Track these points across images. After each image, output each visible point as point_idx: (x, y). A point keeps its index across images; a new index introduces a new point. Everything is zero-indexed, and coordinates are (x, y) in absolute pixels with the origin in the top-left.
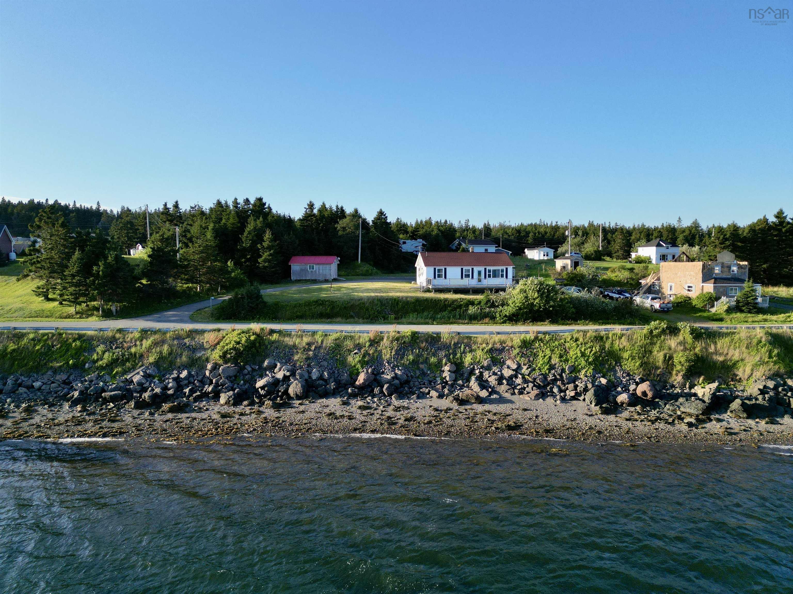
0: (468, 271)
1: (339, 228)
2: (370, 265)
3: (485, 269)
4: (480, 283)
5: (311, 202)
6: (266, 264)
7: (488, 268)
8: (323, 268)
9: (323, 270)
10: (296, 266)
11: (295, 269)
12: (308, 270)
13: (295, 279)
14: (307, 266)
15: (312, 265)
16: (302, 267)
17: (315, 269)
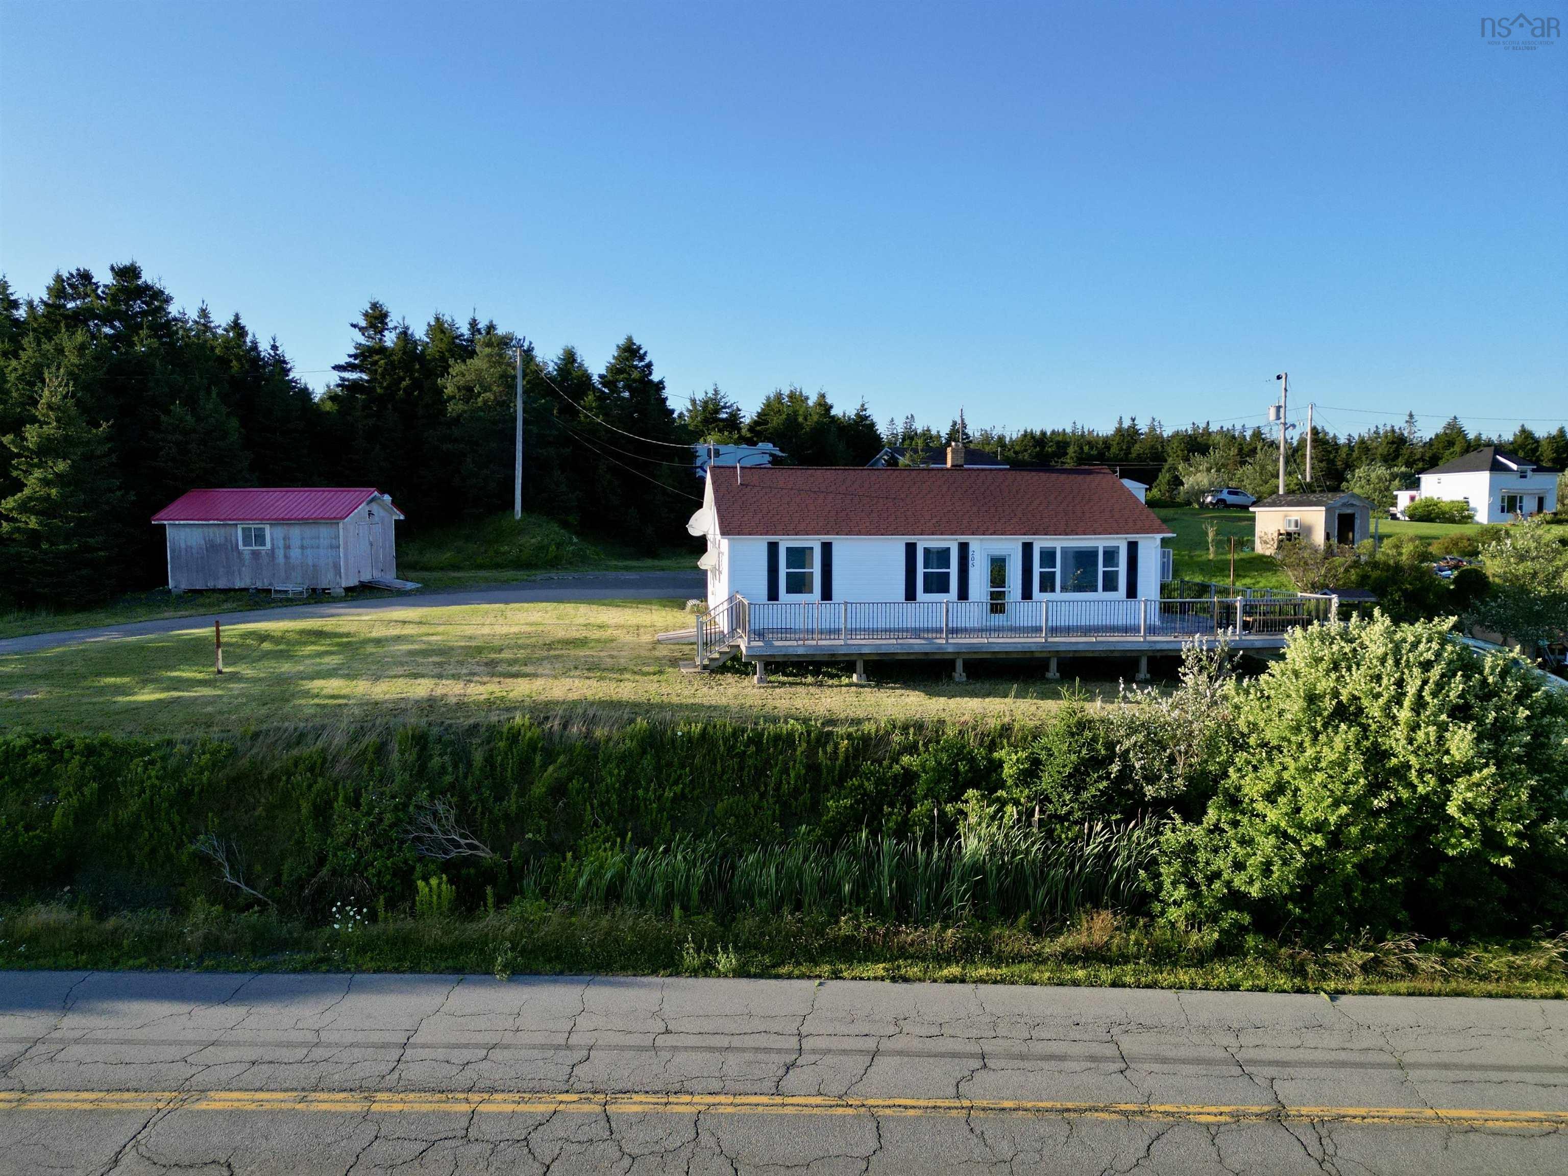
0: (943, 556)
1: (450, 390)
2: (565, 525)
3: (1027, 548)
4: (998, 620)
7: (1040, 543)
8: (302, 539)
9: (303, 547)
10: (188, 530)
11: (183, 546)
12: (241, 547)
13: (184, 586)
14: (233, 530)
15: (253, 526)
16: (212, 535)
17: (268, 546)
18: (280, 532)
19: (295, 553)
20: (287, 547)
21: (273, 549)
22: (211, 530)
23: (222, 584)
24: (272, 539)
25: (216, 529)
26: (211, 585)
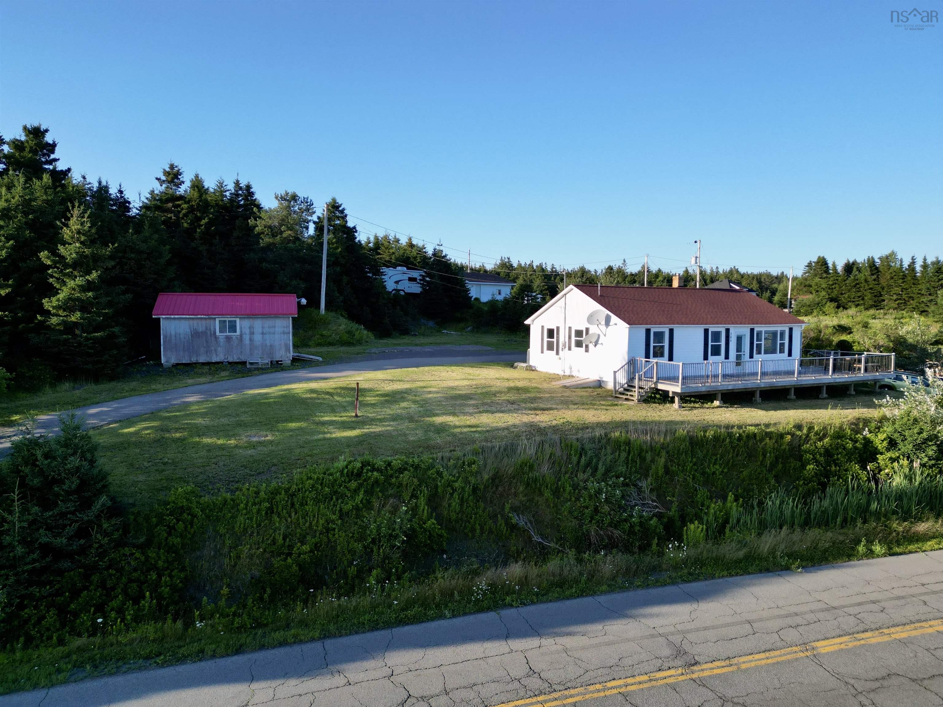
0: (719, 336)
3: (752, 330)
5: (172, 167)
6: (76, 317)
7: (757, 328)
8: (263, 328)
9: (263, 333)
10: (177, 322)
11: (173, 333)
12: (218, 333)
13: (173, 361)
14: (212, 321)
15: (227, 319)
16: (195, 325)
17: (238, 333)
18: (247, 323)
19: (258, 338)
20: (252, 333)
21: (241, 335)
22: (195, 322)
23: (202, 359)
24: (241, 328)
25: (199, 321)
26: (194, 360)
